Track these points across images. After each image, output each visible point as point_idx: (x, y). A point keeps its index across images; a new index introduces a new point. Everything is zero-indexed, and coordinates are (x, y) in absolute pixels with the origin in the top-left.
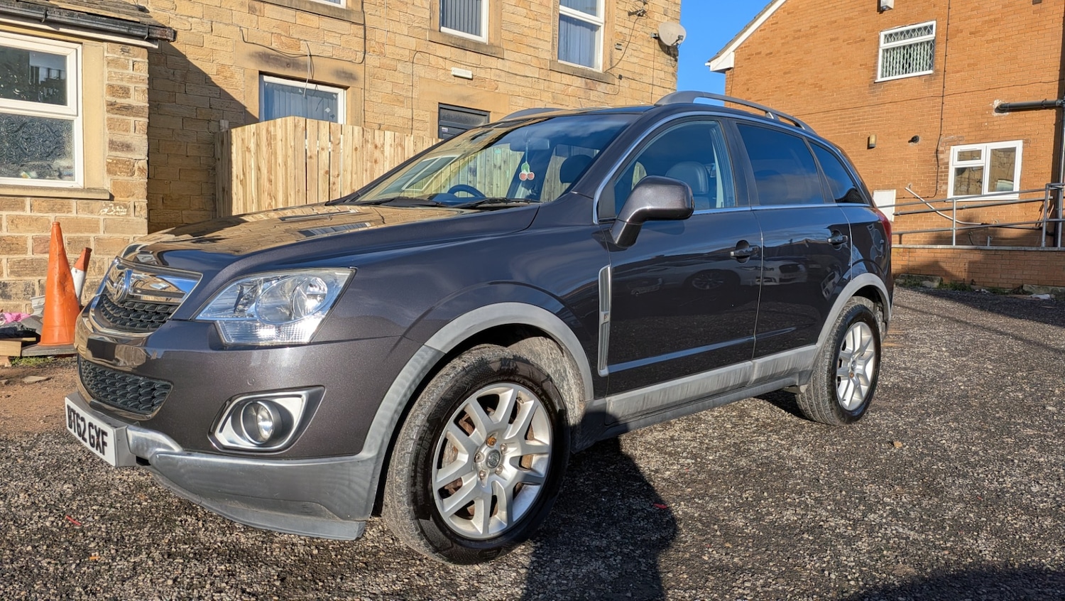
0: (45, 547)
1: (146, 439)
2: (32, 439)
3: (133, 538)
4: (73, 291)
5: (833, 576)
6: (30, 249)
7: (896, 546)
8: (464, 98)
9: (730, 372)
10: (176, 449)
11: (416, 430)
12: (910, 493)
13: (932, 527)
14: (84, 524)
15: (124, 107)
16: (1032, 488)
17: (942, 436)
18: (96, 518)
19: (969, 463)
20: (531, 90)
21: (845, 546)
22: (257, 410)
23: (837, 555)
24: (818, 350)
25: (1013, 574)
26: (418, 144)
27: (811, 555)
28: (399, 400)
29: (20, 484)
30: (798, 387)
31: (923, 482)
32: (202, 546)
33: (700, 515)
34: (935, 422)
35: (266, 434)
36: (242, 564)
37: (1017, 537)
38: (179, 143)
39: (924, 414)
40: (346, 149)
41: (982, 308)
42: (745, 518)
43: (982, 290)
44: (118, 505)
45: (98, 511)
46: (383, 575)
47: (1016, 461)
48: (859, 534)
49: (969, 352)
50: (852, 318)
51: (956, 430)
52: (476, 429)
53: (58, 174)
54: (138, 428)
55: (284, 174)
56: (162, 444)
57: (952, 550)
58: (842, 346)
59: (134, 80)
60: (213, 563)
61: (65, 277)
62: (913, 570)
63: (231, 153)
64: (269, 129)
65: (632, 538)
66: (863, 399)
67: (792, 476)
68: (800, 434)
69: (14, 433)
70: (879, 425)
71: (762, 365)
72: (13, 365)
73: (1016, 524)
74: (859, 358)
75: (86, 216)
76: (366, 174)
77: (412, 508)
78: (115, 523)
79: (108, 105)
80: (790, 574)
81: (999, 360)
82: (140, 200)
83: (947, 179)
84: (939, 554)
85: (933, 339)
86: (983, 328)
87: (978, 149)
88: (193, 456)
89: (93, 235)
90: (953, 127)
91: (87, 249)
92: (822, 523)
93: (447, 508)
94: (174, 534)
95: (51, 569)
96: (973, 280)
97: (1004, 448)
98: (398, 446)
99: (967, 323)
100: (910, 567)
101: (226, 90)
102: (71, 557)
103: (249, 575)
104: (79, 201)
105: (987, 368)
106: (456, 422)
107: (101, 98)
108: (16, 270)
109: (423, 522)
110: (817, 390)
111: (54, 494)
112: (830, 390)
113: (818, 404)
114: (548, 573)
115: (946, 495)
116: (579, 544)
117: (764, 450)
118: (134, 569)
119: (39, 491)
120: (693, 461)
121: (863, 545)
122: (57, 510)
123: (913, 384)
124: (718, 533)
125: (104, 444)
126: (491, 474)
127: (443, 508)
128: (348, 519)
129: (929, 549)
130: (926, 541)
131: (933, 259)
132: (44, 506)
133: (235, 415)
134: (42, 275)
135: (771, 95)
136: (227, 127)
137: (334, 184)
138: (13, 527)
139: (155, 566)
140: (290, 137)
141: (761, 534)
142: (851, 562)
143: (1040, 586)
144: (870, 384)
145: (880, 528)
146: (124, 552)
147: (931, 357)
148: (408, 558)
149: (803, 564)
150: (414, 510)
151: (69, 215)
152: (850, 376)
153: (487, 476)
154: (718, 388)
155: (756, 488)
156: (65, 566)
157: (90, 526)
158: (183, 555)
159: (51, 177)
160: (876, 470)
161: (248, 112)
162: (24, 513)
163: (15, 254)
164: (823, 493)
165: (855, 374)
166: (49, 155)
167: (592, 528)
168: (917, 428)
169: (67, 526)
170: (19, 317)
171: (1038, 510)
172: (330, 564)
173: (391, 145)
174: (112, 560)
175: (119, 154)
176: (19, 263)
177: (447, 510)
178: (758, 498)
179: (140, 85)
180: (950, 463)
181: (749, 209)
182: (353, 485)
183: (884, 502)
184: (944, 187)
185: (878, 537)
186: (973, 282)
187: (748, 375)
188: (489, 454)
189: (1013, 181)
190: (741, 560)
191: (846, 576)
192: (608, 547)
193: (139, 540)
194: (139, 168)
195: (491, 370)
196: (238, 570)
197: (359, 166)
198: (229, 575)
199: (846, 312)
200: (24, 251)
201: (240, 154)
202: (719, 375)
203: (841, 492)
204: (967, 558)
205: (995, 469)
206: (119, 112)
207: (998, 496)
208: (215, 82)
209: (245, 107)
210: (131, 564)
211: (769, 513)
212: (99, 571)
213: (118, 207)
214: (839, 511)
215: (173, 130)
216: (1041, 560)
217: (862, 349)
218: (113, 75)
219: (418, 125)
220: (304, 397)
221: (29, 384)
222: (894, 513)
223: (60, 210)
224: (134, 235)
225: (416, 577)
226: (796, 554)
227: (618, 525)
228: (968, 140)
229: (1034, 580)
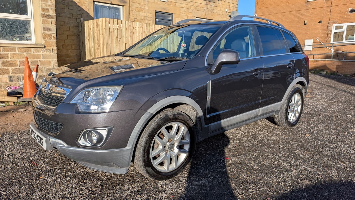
0: (25, 174)
1: (56, 142)
2: (21, 133)
3: (54, 170)
4: (33, 80)
5: (282, 185)
6: (18, 65)
7: (304, 173)
8: (164, 9)
9: (251, 113)
10: (66, 145)
11: (145, 139)
12: (310, 154)
13: (317, 167)
14: (38, 165)
15: (47, 16)
16: (351, 152)
17: (323, 132)
18: (42, 163)
19: (331, 142)
20: (187, 5)
21: (287, 174)
22: (92, 133)
23: (284, 177)
24: (282, 104)
25: (342, 184)
26: (148, 27)
27: (276, 177)
28: (139, 130)
29: (17, 150)
30: (275, 116)
31: (315, 149)
32: (76, 173)
33: (239, 162)
34: (321, 126)
35: (95, 141)
36: (89, 180)
37: (345, 170)
38: (67, 27)
39: (317, 123)
40: (123, 29)
41: (340, 82)
42: (255, 163)
43: (341, 75)
44: (49, 158)
45: (42, 160)
46: (134, 184)
47: (347, 142)
48: (292, 169)
49: (334, 99)
50: (294, 92)
51: (327, 129)
52: (165, 137)
53: (26, 39)
54: (53, 138)
55: (102, 38)
56: (61, 144)
57: (323, 175)
58: (290, 102)
59: (50, 6)
60: (80, 179)
61: (30, 75)
62: (309, 183)
63: (84, 30)
64: (97, 22)
65: (217, 170)
66: (297, 119)
67: (271, 147)
68: (275, 131)
69: (15, 131)
70: (301, 128)
71: (263, 110)
72: (15, 105)
73: (345, 165)
74: (296, 105)
75: (36, 53)
76: (130, 38)
77: (143, 164)
78: (48, 164)
79: (42, 15)
80: (268, 184)
81: (344, 102)
82: (54, 48)
83: (331, 36)
84: (318, 177)
85: (322, 94)
86: (340, 90)
87: (342, 25)
88: (71, 148)
89: (39, 60)
90: (334, 18)
91: (37, 65)
92: (280, 165)
93: (155, 163)
94: (67, 169)
95: (28, 182)
96: (338, 72)
97: (343, 137)
98: (139, 144)
99: (334, 88)
100: (308, 181)
101: (82, 7)
102: (34, 177)
103: (91, 184)
104: (34, 48)
105: (340, 105)
106: (158, 135)
107: (40, 12)
108: (14, 72)
109: (147, 168)
110: (281, 116)
111: (28, 154)
112: (285, 117)
113: (281, 121)
114: (188, 183)
115: (322, 154)
116: (199, 173)
117: (262, 137)
118: (54, 181)
119: (23, 153)
120: (238, 141)
121: (293, 173)
122: (29, 160)
123: (314, 112)
124: (245, 169)
125: (43, 143)
126: (170, 151)
127: (154, 163)
128: (123, 168)
129: (315, 174)
130: (314, 171)
131: (324, 64)
132: (25, 158)
133: (84, 135)
134: (23, 74)
135: (271, 6)
136: (83, 20)
137: (119, 41)
138: (15, 166)
139: (61, 180)
140: (104, 25)
141: (260, 169)
142: (289, 179)
143: (351, 189)
144: (299, 114)
145: (299, 167)
146: (51, 175)
147: (321, 101)
148: (143, 178)
149: (273, 180)
150: (144, 164)
151: (31, 53)
152: (292, 111)
153: (169, 152)
154: (247, 118)
155: (259, 151)
156: (32, 180)
157: (40, 165)
158: (70, 176)
159: (24, 40)
160: (300, 145)
162: (19, 161)
163: (14, 66)
164: (281, 153)
165: (294, 110)
166: (23, 33)
167: (203, 167)
168: (314, 129)
169: (33, 166)
170: (16, 88)
171: (353, 160)
172: (117, 180)
173: (139, 27)
174: (47, 178)
175: (46, 32)
176: (15, 69)
177: (155, 164)
178: (259, 155)
179: (53, 8)
180: (325, 142)
181: (260, 57)
182: (124, 158)
183: (301, 157)
184: (330, 39)
185: (298, 170)
186: (337, 72)
187: (257, 113)
188: (169, 145)
189: (354, 36)
190: (252, 178)
191: (287, 185)
192: (209, 174)
193: (56, 171)
194: (53, 37)
195: (170, 118)
196: (88, 182)
197: (128, 34)
198: (85, 184)
199: (292, 90)
200: (17, 65)
201: (88, 30)
202: (247, 114)
203: (287, 153)
204: (327, 178)
205: (339, 145)
206: (46, 17)
207: (340, 155)
208: (79, 5)
209: (89, 14)
210: (53, 180)
211: (263, 161)
212: (43, 182)
213: (47, 50)
214: (286, 161)
215: (65, 22)
216: (352, 179)
217: (297, 102)
218: (43, 4)
219: (148, 18)
220: (107, 130)
221: (20, 112)
222: (304, 161)
223: (28, 52)
224: (53, 60)
225: (145, 185)
226: (271, 176)
227: (212, 165)
228: (339, 22)
229: (349, 186)
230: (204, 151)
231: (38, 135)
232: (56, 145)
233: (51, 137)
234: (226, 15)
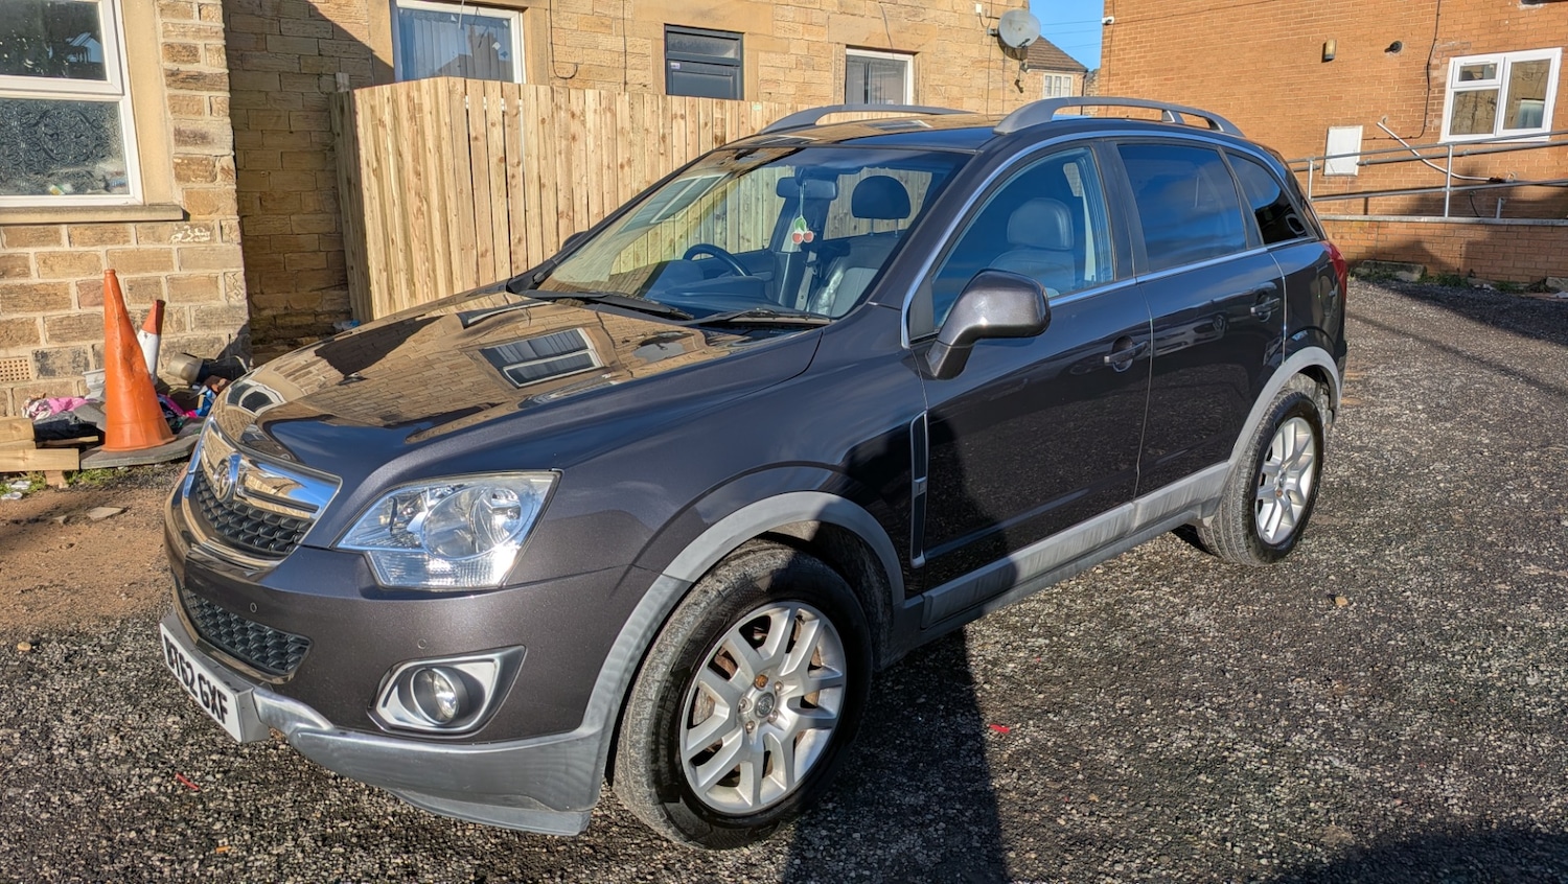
0: (154, 832)
1: (281, 710)
2: (114, 630)
3: (272, 810)
4: (145, 370)
5: (1237, 850)
6: (75, 300)
7: (1329, 792)
8: (703, 14)
9: (1100, 526)
10: (325, 726)
11: (655, 687)
12: (1353, 693)
13: (1381, 757)
14: (203, 787)
15: (192, 77)
16: (1528, 679)
17: (1406, 583)
18: (218, 776)
19: (1441, 634)
21: (1257, 795)
22: (433, 676)
23: (1246, 810)
24: (1231, 469)
25: (1489, 840)
26: (636, 106)
27: (1208, 812)
28: (630, 654)
29: (106, 717)
30: (1201, 521)
31: (1374, 672)
32: (368, 823)
33: (1055, 743)
34: (1397, 555)
35: (448, 709)
36: (424, 854)
37: (1500, 771)
38: (277, 113)
39: (1381, 540)
40: (528, 124)
41: (1482, 320)
42: (1118, 746)
43: (1485, 286)
44: (246, 751)
45: (218, 763)
46: (618, 869)
47: (1509, 629)
48: (1278, 772)
49: (1457, 411)
50: (1281, 415)
51: (1427, 570)
52: (739, 670)
53: (103, 185)
54: (269, 693)
55: (437, 164)
56: (305, 720)
57: (1407, 794)
58: (1267, 455)
59: (203, 34)
60: (385, 853)
61: (131, 349)
62: (1349, 836)
63: (356, 126)
64: (412, 94)
65: (961, 788)
66: (1295, 525)
67: (1190, 666)
68: (1201, 583)
69: (87, 619)
70: (1315, 563)
71: (1147, 506)
72: (70, 484)
73: (1500, 747)
74: (1291, 468)
75: (152, 246)
76: (561, 159)
77: (654, 790)
78: (245, 784)
79: (167, 76)
80: (1178, 847)
81: (1499, 428)
82: (228, 217)
83: (1441, 110)
84: (1388, 806)
85: (1405, 387)
86: (1481, 362)
87: (1492, 62)
88: (349, 737)
89: (163, 274)
90: (1456, 28)
91: (158, 301)
92: (1226, 753)
93: (702, 780)
94: (327, 802)
95: (167, 871)
96: (1471, 270)
97: (1493, 604)
98: (631, 708)
99: (1457, 353)
100: (1346, 830)
101: (341, 25)
102: (191, 847)
103: (436, 875)
104: (139, 225)
105: (1481, 443)
106: (713, 666)
107: (156, 65)
108: (58, 332)
109: (670, 806)
110: (1228, 521)
111: (156, 734)
112: (1246, 522)
113: (1229, 540)
114: (843, 857)
115: (1405, 696)
116: (886, 803)
117: (1148, 616)
118: (279, 867)
119: (134, 729)
120: (1047, 641)
121: (1281, 792)
122: (163, 763)
123: (1369, 481)
124: (1080, 777)
125: (224, 710)
126: (761, 725)
127: (696, 782)
128: (567, 810)
129: (1375, 796)
130: (1371, 780)
131: (1413, 238)
132: (144, 757)
133: (402, 684)
134: (96, 338)
136: (347, 83)
137: (513, 176)
138: (106, 798)
139: (307, 860)
140: (444, 108)
141: (1140, 775)
142: (1264, 823)
143: (1524, 861)
144: (1305, 502)
145: (1308, 761)
146: (262, 838)
147: (1400, 423)
148: (651, 837)
149: (1197, 830)
150: (657, 792)
151: (127, 246)
152: (1275, 496)
153: (757, 727)
154: (1083, 549)
155: (1136, 689)
156: (185, 864)
157: (212, 790)
158: (342, 840)
159: (95, 191)
160: (1308, 650)
161: (377, 58)
162: (119, 771)
163: (54, 309)
164: (1230, 696)
165: (1284, 490)
166: (88, 157)
167: (904, 774)
168: (1370, 568)
169: (179, 792)
170: (69, 403)
171: (1534, 721)
172: (545, 850)
173: (595, 111)
174: (247, 852)
175: (191, 149)
176: (61, 322)
177: (703, 782)
178: (1138, 711)
179: (213, 41)
180: (1414, 634)
181: (1133, 282)
182: (572, 770)
183: (1316, 712)
184: (1436, 122)
185: (1303, 776)
186: (1471, 274)
187: (1127, 521)
188: (759, 699)
189: (1544, 100)
190: (1111, 823)
191: (1256, 849)
192: (926, 807)
193: (281, 815)
194: (223, 169)
195: (757, 589)
196: (420, 865)
197: (548, 146)
198: (408, 875)
199: (1273, 407)
200: (67, 304)
201: (370, 130)
202: (1084, 532)
203: (1255, 693)
204: (1426, 812)
205: (1478, 644)
206: (184, 85)
207: (1479, 694)
208: (324, 14)
209: (372, 51)
210: (274, 859)
211: (1153, 738)
212: (231, 873)
213: (196, 230)
214: (1251, 732)
215: (267, 93)
216: (1529, 813)
217: (1297, 454)
218: (171, 28)
219: (634, 61)
220: (498, 662)
221: (97, 521)
222: (1328, 731)
223: (112, 241)
224: (225, 270)
225: (664, 872)
226: (1187, 810)
227: (940, 765)
228: (1477, 49)
229: (1516, 850)
230: (902, 697)
231: (201, 678)
232: (283, 724)
233: (259, 689)
234: (980, 28)
